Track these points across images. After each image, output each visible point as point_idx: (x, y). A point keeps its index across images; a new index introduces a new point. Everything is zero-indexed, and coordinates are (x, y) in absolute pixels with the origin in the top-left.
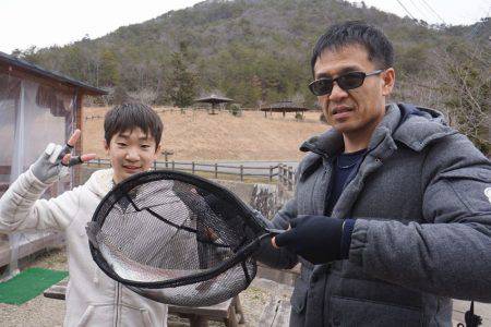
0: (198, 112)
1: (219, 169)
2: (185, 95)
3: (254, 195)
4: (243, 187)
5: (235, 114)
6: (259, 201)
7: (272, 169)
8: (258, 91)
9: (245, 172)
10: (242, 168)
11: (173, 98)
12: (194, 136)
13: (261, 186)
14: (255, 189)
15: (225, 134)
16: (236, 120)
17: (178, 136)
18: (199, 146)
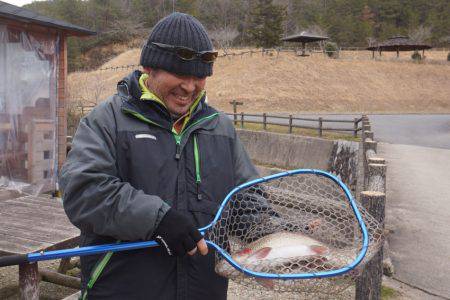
0: (283, 54)
1: (295, 122)
2: (271, 33)
3: (334, 153)
4: (321, 144)
5: (330, 55)
6: (339, 162)
7: (356, 123)
8: (369, 26)
9: (325, 125)
10: (321, 121)
11: (256, 37)
12: (277, 82)
13: (343, 143)
14: (336, 147)
15: (315, 80)
16: (331, 63)
17: (257, 82)
18: (282, 94)
